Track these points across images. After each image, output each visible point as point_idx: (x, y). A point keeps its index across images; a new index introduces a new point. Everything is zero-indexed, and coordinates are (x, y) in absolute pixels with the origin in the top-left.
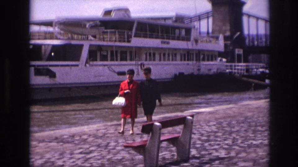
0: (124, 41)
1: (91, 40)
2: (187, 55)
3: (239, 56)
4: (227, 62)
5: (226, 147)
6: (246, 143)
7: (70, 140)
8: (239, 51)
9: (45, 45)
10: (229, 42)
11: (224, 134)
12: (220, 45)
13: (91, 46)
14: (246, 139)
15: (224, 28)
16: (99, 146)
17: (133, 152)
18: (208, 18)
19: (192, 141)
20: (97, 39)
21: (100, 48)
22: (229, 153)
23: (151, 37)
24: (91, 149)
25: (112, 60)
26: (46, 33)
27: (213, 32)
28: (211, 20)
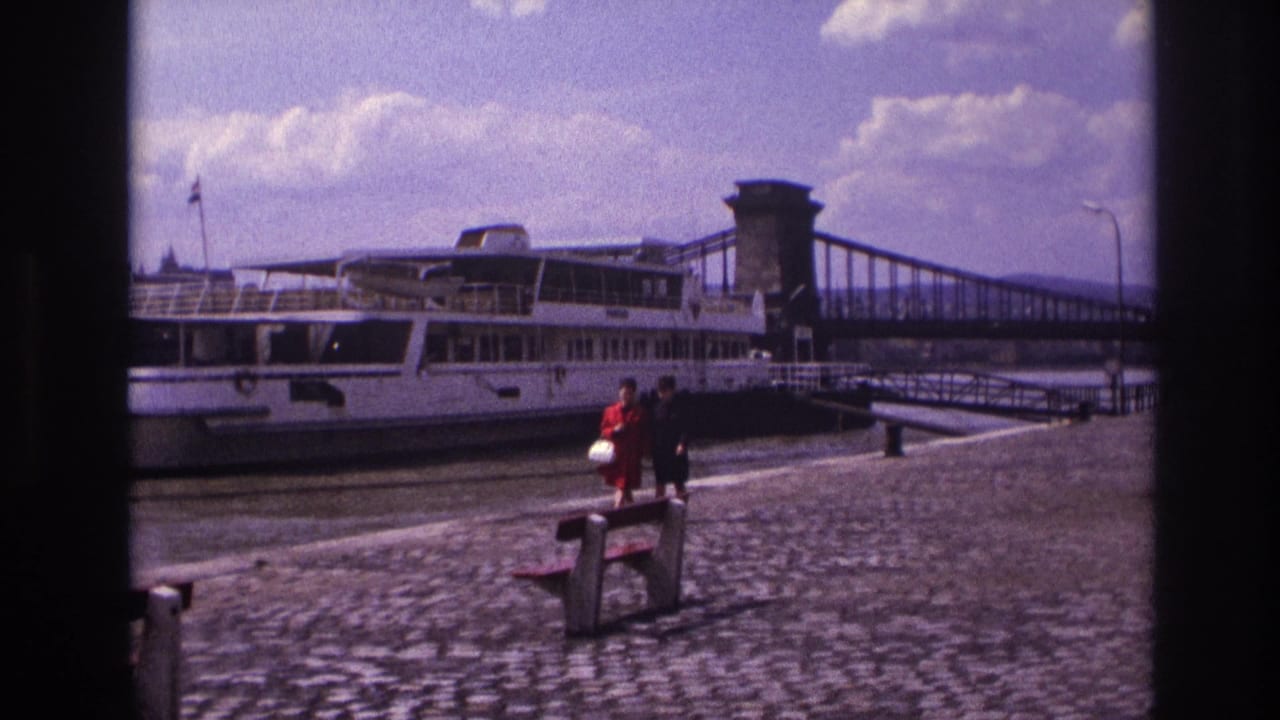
0: (514, 312)
1: (431, 310)
2: (673, 344)
3: (803, 344)
4: (773, 359)
5: (774, 573)
6: (823, 563)
7: (379, 562)
8: (803, 333)
9: (315, 323)
10: (777, 311)
11: (765, 542)
12: (755, 318)
13: (431, 324)
14: (822, 553)
15: (765, 274)
16: (451, 575)
17: (536, 590)
18: (724, 247)
19: (685, 563)
20: (447, 307)
21: (454, 328)
22: (779, 590)
23: (581, 299)
24: (436, 582)
25: (484, 358)
26: (317, 292)
27: (737, 286)
28: (731, 252)
